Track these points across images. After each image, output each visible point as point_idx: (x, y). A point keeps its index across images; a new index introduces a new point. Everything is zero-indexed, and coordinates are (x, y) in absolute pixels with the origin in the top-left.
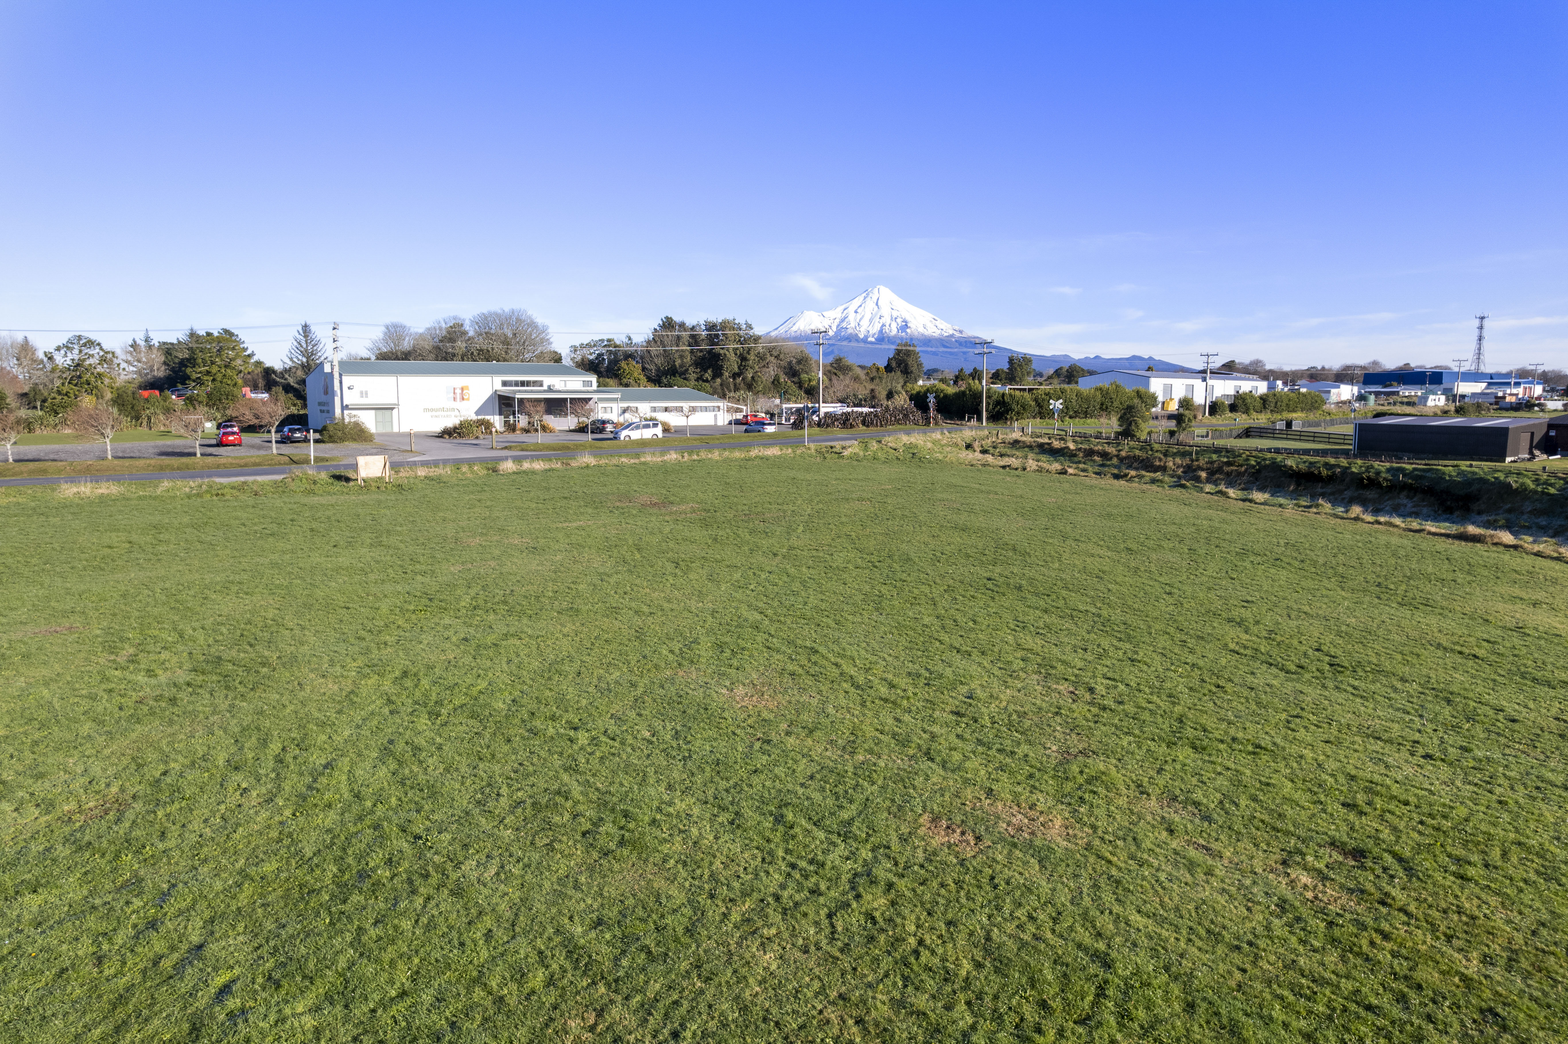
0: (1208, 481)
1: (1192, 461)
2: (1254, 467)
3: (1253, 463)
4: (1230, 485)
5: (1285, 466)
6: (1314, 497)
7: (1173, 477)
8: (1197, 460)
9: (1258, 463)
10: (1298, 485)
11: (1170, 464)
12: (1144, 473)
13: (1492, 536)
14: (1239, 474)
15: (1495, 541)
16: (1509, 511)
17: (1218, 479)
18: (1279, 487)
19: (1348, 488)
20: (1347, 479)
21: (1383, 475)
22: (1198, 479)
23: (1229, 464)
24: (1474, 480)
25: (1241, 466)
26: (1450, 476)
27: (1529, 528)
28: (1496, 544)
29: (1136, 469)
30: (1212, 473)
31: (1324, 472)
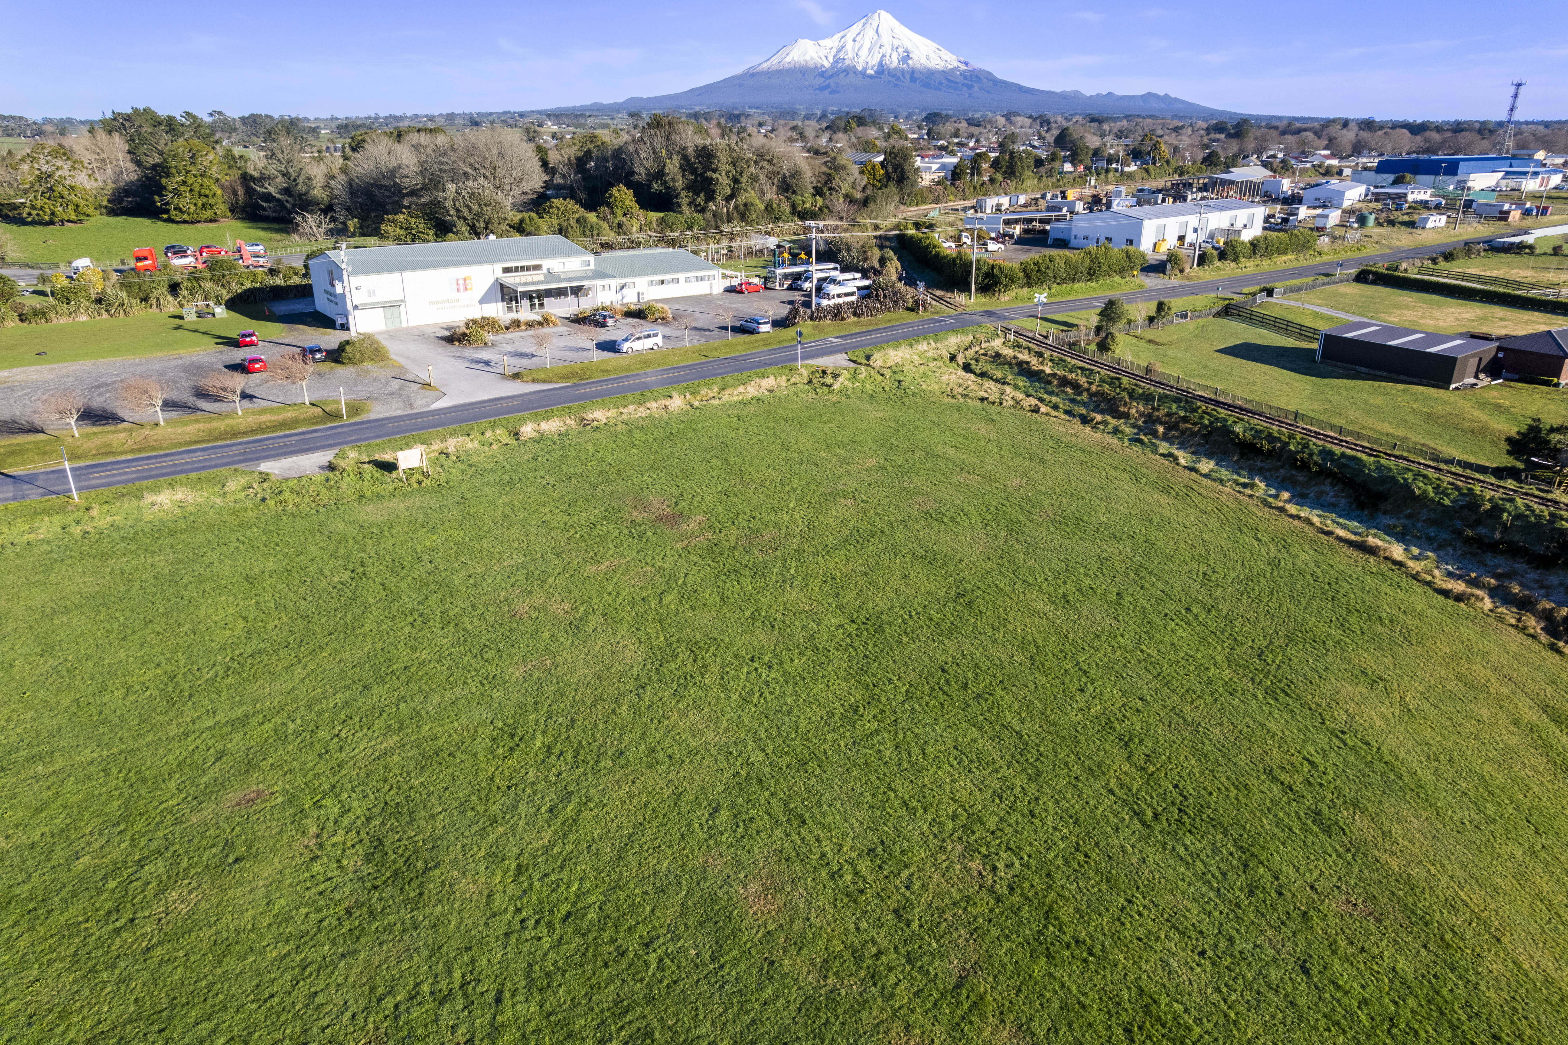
0: (1165, 438)
1: (1153, 408)
2: (1207, 427)
3: (1206, 422)
4: (1182, 446)
5: (1233, 432)
6: (1252, 474)
7: (1134, 427)
8: (1158, 410)
9: (1211, 423)
10: (1242, 455)
11: (1133, 411)
12: (1109, 418)
13: (1385, 550)
14: (1193, 434)
15: (1387, 554)
16: (1409, 517)
17: (1173, 436)
18: (1225, 453)
19: (1282, 467)
20: (1285, 457)
21: (1315, 458)
22: (1154, 434)
23: (1185, 419)
24: (1387, 477)
25: (1195, 424)
26: (1369, 469)
27: (1419, 538)
28: (1386, 558)
29: (1102, 412)
30: (1169, 427)
31: (1266, 446)
